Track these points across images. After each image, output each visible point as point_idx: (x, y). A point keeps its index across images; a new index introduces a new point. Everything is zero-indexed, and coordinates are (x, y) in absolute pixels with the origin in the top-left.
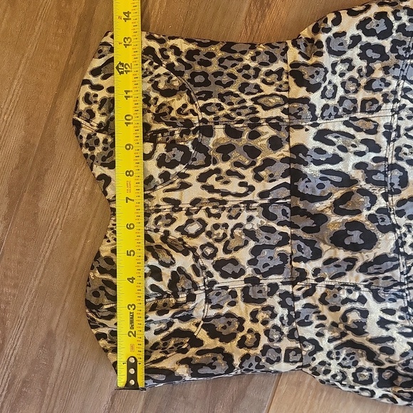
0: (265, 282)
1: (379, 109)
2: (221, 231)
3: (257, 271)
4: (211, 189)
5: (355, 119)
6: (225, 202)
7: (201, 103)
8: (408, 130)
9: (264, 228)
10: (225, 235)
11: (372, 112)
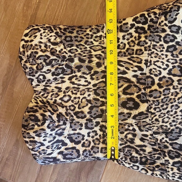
0: (94, 121)
1: (143, 53)
2: (77, 100)
3: (91, 116)
4: (73, 83)
5: (133, 57)
6: (79, 88)
7: (69, 49)
8: (155, 62)
9: (95, 99)
10: (78, 102)
11: (140, 55)
